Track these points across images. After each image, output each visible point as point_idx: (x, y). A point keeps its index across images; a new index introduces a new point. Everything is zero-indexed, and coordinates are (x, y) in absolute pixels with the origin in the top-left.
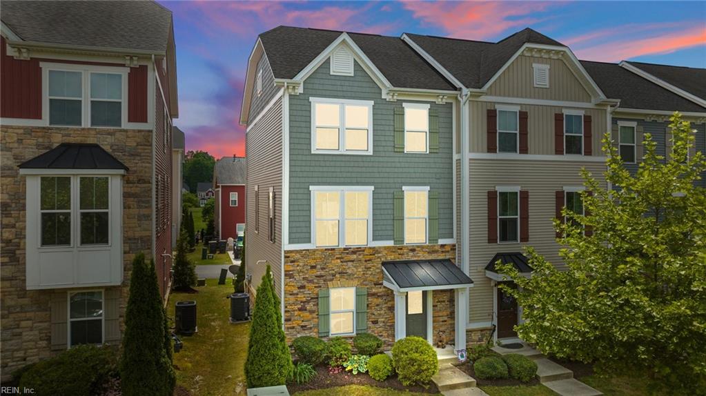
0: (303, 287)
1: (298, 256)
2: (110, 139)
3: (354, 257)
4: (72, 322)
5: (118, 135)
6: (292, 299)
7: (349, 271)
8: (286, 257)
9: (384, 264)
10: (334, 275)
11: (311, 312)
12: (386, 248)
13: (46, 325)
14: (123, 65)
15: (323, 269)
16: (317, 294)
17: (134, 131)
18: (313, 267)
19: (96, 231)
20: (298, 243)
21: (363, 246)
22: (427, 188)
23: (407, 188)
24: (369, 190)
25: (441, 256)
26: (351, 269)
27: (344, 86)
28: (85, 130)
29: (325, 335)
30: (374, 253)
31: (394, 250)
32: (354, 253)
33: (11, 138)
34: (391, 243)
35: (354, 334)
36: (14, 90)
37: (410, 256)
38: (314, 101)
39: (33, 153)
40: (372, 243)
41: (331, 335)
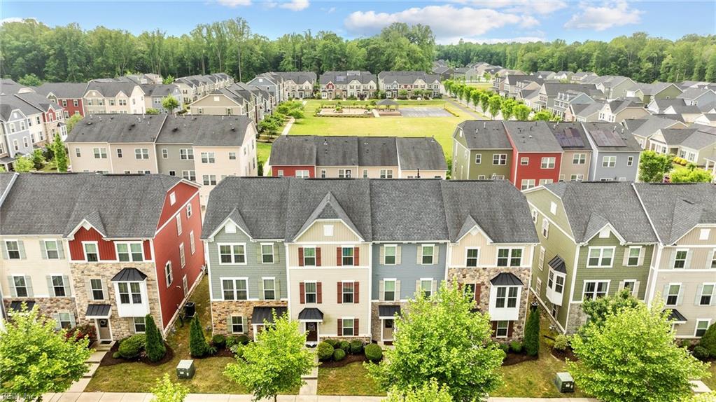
0: (220, 315)
1: (218, 304)
2: (140, 266)
4: (136, 325)
5: (142, 265)
6: (216, 319)
8: (212, 304)
9: (255, 308)
10: (233, 311)
11: (224, 324)
12: (255, 302)
13: (128, 325)
14: (141, 241)
15: (228, 309)
16: (226, 318)
17: (147, 263)
18: (224, 308)
20: (217, 298)
21: (245, 301)
22: (274, 278)
23: (264, 278)
24: (246, 279)
25: (282, 306)
26: (240, 309)
27: (231, 237)
28: (131, 263)
29: (231, 333)
30: (250, 303)
31: (260, 302)
32: (241, 303)
33: (108, 267)
34: (257, 300)
35: (243, 333)
36: (107, 251)
37: (267, 305)
38: (219, 244)
39: (116, 272)
40: (248, 299)
41: (233, 333)
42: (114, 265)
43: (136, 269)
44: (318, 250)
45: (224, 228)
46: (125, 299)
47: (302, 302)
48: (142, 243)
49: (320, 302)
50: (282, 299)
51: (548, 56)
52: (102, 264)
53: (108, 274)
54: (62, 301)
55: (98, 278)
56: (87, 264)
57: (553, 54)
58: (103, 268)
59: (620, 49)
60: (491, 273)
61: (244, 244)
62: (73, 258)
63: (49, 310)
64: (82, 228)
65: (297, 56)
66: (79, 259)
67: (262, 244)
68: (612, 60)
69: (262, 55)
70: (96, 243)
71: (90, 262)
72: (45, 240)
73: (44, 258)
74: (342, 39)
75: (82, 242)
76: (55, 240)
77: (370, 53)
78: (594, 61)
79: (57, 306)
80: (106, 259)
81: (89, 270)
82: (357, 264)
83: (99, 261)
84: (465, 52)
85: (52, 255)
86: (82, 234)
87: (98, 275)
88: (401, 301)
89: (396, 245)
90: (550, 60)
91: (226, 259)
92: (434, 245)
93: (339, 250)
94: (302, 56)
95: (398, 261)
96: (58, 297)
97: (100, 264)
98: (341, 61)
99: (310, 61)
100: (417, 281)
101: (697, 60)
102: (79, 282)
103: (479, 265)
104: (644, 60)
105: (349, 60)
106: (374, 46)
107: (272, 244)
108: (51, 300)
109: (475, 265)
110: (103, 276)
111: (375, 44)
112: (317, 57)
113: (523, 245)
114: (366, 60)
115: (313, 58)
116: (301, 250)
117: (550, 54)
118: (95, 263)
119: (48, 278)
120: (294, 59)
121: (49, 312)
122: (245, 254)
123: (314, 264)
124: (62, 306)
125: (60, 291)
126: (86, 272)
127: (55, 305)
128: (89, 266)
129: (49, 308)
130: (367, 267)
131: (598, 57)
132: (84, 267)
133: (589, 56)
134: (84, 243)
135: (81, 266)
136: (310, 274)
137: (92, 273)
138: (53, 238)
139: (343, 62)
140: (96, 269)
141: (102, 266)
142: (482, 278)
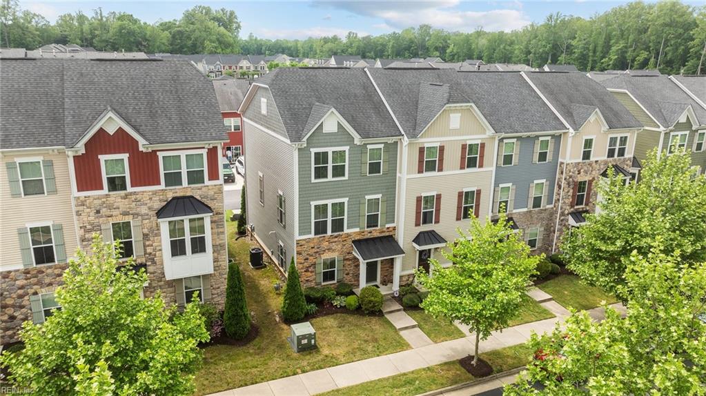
0: (307, 259)
1: (304, 242)
2: (199, 192)
3: (336, 239)
4: (186, 292)
5: (204, 189)
6: (301, 266)
7: (333, 248)
8: (297, 244)
9: (353, 242)
10: (324, 251)
11: (312, 272)
12: (354, 233)
13: (173, 294)
14: (204, 148)
15: (318, 248)
16: (315, 262)
17: (212, 186)
18: (312, 248)
19: (199, 246)
20: (304, 235)
21: (341, 233)
22: (379, 196)
23: (368, 197)
24: (345, 200)
25: (387, 234)
26: (334, 246)
27: (331, 139)
28: (185, 188)
29: (320, 284)
30: (348, 235)
31: (360, 233)
32: (336, 237)
33: (146, 198)
34: (357, 230)
35: (335, 282)
36: (145, 170)
37: (369, 236)
38: (313, 151)
39: (158, 205)
40: (346, 231)
41: (323, 284)
42: (155, 193)
43: (192, 197)
44: (442, 149)
45: (321, 125)
46: (178, 248)
47: (417, 224)
48: (204, 152)
49: (437, 222)
50: (387, 226)
51: (347, 47)
52: (135, 193)
53: (144, 210)
54: (49, 271)
55: (126, 219)
56: (107, 196)
57: (351, 44)
58: (136, 200)
59: (410, 39)
60: (602, 167)
61: (347, 148)
62: (81, 188)
63: (21, 292)
64: (101, 130)
65: (86, 39)
66: (92, 189)
67: (369, 147)
68: (406, 49)
69: (39, 36)
70: (125, 157)
71: (111, 193)
72: (18, 160)
73: (15, 195)
74: (139, 21)
75: (100, 157)
76: (40, 159)
77: (174, 37)
78: (390, 51)
79: (40, 283)
80: (141, 185)
81: (110, 207)
82: (481, 166)
83: (130, 189)
84: (256, 46)
85: (33, 188)
86: (101, 143)
87: (125, 214)
88: (514, 211)
89: (514, 140)
90: (349, 50)
91: (321, 173)
92: (550, 137)
93: (464, 147)
94: (92, 38)
95: (515, 160)
96: (39, 266)
97: (131, 194)
98: (142, 45)
99: (104, 44)
100: (531, 185)
101: (474, 48)
102: (90, 231)
103: (592, 159)
104: (432, 49)
105: (150, 43)
106: (178, 29)
107: (382, 146)
108: (27, 272)
109: (589, 159)
110: (136, 215)
111: (179, 27)
112: (111, 41)
113: (629, 132)
114: (171, 45)
115: (107, 41)
116: (422, 150)
117: (349, 44)
118: (122, 193)
119: (21, 233)
120: (82, 41)
121: (21, 297)
122: (347, 164)
123: (435, 170)
124: (47, 280)
125: (44, 255)
126: (104, 211)
127: (34, 280)
128: (111, 200)
129: (22, 287)
130: (490, 169)
131: (393, 47)
132: (100, 202)
133: (384, 46)
134: (103, 158)
135: (96, 202)
136: (430, 184)
137: (115, 212)
138: (33, 156)
139: (145, 46)
140: (123, 205)
141: (133, 197)
142: (594, 173)
